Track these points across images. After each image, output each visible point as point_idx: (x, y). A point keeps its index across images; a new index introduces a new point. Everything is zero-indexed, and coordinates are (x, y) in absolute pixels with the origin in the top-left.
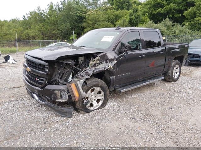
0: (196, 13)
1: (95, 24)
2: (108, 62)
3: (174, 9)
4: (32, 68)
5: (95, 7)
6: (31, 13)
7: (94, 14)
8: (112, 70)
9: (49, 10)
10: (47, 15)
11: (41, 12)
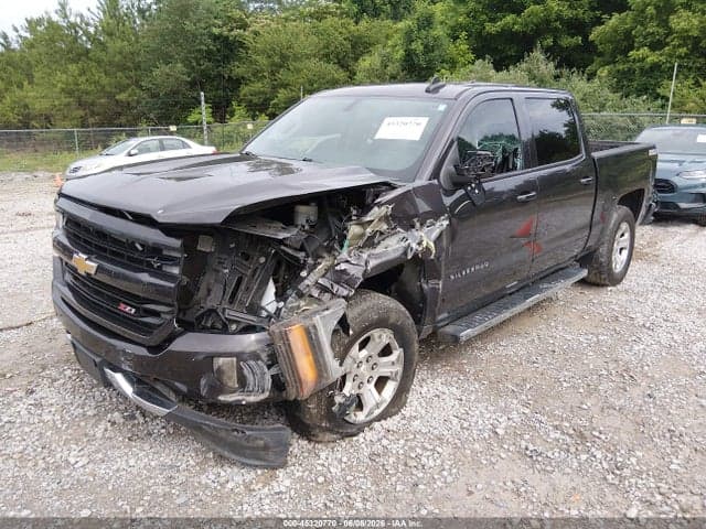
0: (633, 32)
1: (281, 67)
2: (418, 225)
3: (559, 18)
4: (99, 257)
5: (276, 7)
6: (32, 25)
7: (277, 31)
8: (432, 257)
9: (104, 12)
10: (96, 32)
11: (72, 19)
